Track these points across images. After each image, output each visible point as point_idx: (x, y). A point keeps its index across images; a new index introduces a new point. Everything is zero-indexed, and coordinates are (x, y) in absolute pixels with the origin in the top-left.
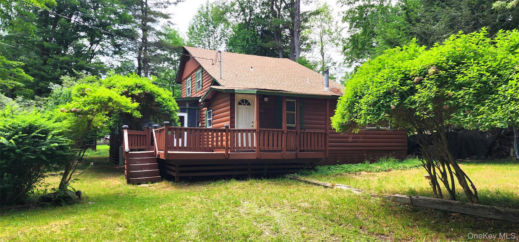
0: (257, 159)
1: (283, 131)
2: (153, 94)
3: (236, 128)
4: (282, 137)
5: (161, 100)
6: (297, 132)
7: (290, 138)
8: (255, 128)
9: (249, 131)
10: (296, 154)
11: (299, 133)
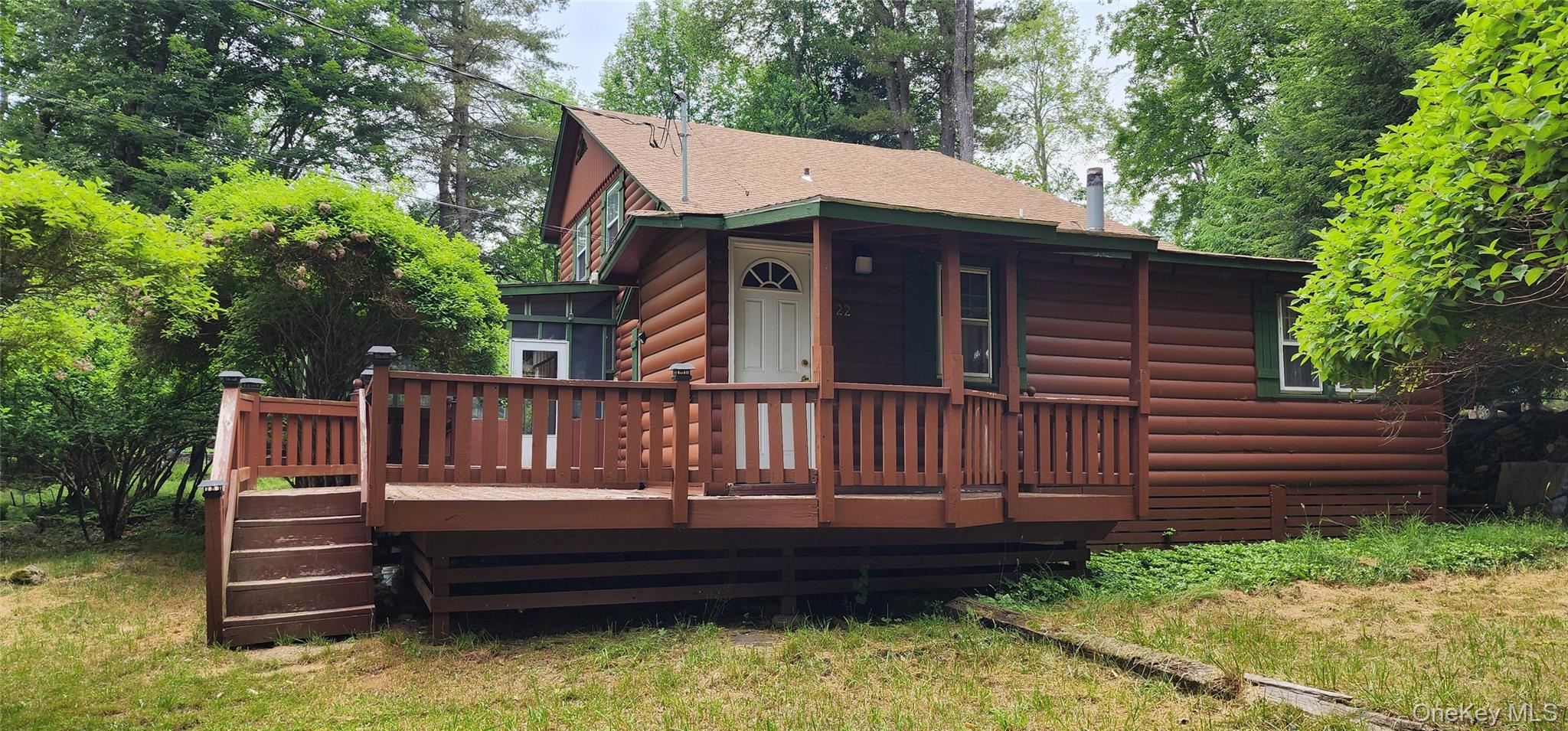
0: (824, 530)
1: (945, 398)
2: (389, 243)
3: (731, 382)
4: (941, 425)
5: (425, 272)
6: (1005, 404)
7: (977, 430)
8: (814, 382)
9: (785, 394)
10: (1005, 502)
11: (1014, 407)
